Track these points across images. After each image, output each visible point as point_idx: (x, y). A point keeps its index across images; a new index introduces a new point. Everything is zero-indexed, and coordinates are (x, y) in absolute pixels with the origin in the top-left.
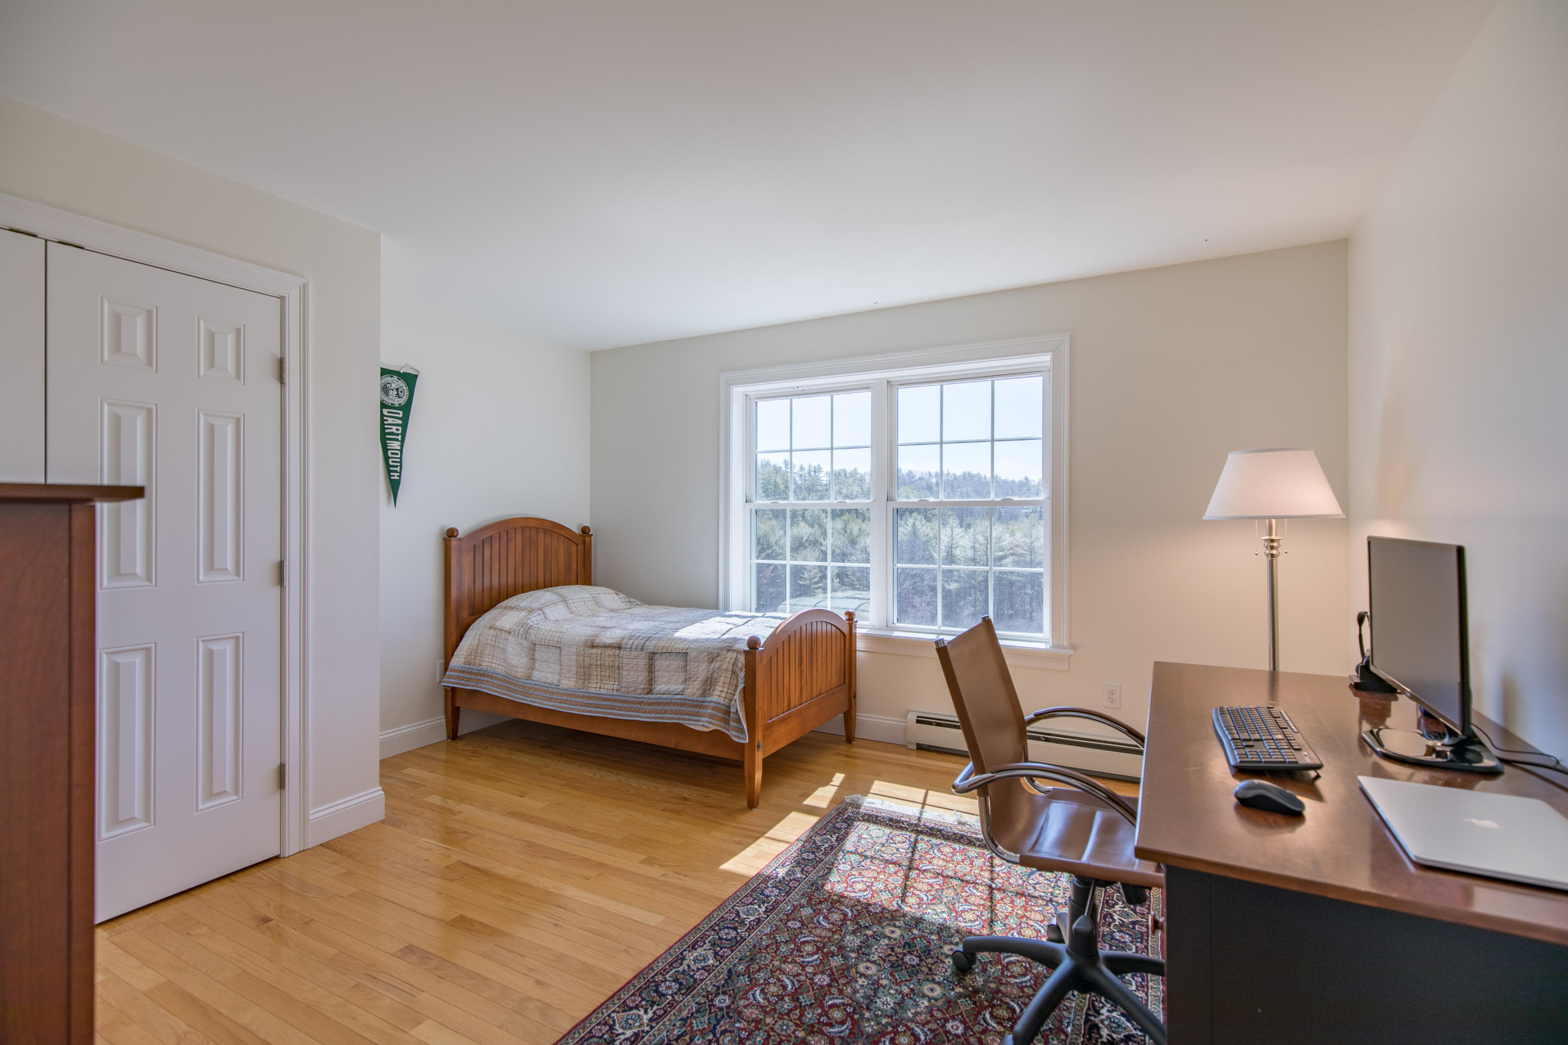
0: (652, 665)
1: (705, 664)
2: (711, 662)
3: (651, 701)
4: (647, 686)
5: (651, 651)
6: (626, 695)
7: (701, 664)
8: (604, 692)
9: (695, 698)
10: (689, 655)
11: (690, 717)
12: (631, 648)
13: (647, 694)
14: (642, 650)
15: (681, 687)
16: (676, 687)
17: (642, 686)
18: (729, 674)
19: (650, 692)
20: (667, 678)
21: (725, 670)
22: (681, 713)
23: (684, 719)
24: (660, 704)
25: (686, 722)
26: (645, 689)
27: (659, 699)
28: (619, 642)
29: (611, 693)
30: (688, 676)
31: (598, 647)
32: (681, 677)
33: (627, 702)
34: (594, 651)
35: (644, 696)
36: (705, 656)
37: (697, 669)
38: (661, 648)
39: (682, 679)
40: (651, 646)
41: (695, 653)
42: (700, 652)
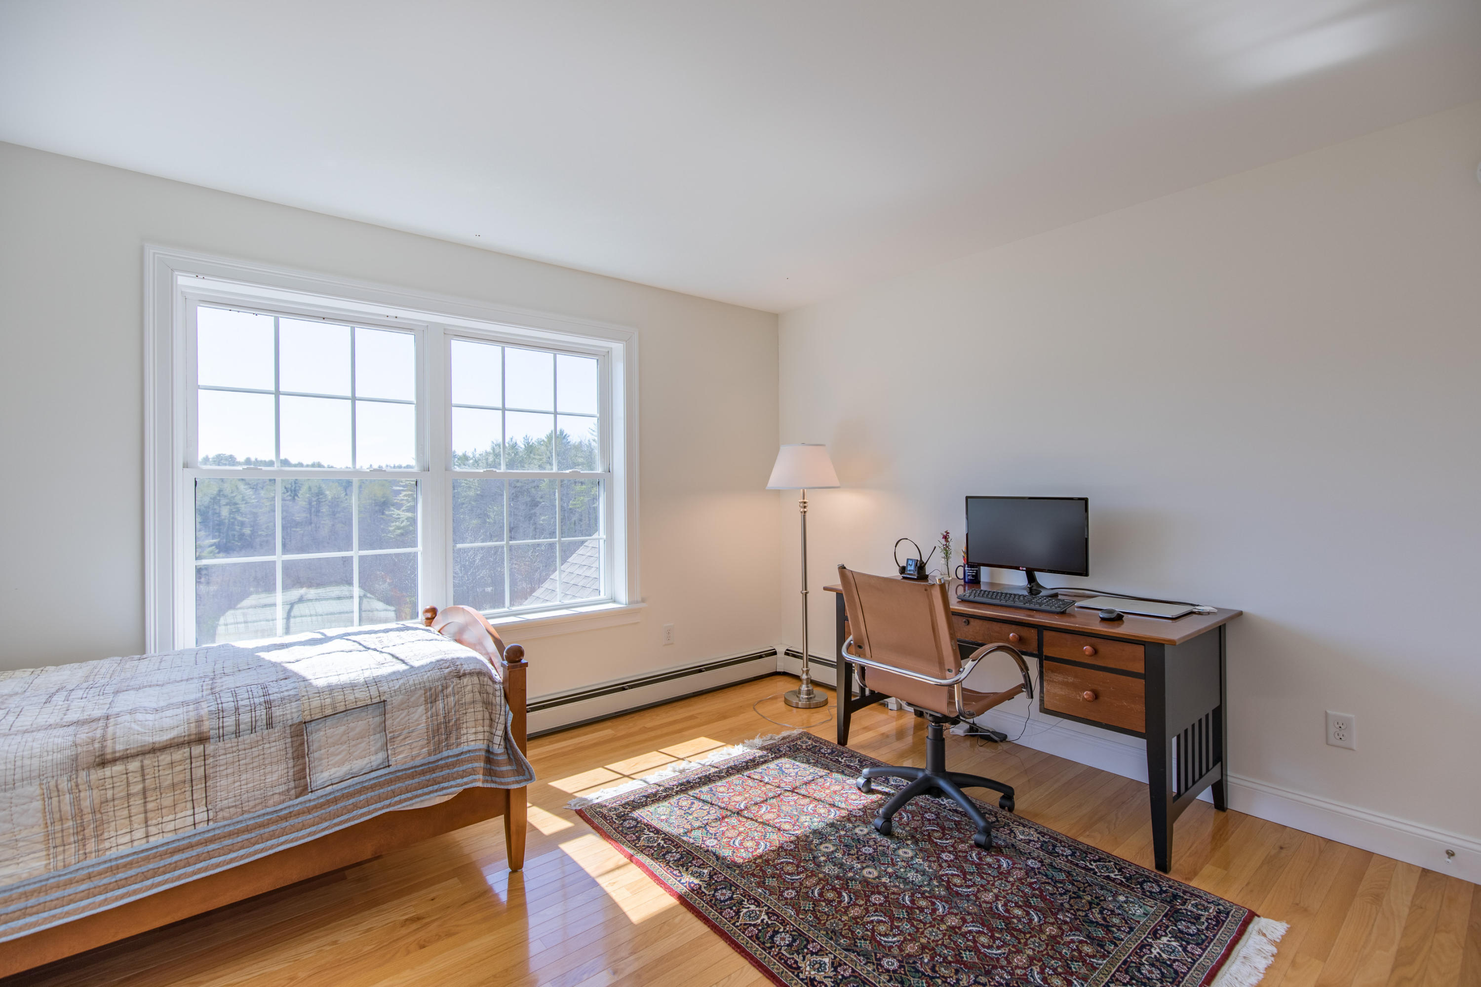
0: (302, 744)
1: (423, 707)
2: (434, 701)
3: (312, 803)
4: (292, 784)
5: (296, 721)
6: (241, 818)
7: (412, 710)
8: (170, 837)
9: (418, 761)
10: (388, 703)
11: (415, 793)
12: (237, 733)
13: (297, 797)
14: (270, 725)
15: (381, 756)
16: (366, 760)
17: (283, 788)
18: (479, 707)
19: (304, 790)
20: (344, 753)
21: (470, 703)
22: (394, 794)
23: (400, 802)
24: (336, 800)
25: (404, 804)
26: (288, 790)
27: (330, 794)
28: (194, 731)
29: (194, 832)
30: (389, 736)
31: (114, 761)
32: (376, 741)
33: (247, 830)
34: (107, 771)
35: (291, 803)
36: (421, 696)
37: (407, 718)
38: (318, 710)
39: (379, 744)
40: (289, 713)
41: (401, 697)
42: (410, 692)
